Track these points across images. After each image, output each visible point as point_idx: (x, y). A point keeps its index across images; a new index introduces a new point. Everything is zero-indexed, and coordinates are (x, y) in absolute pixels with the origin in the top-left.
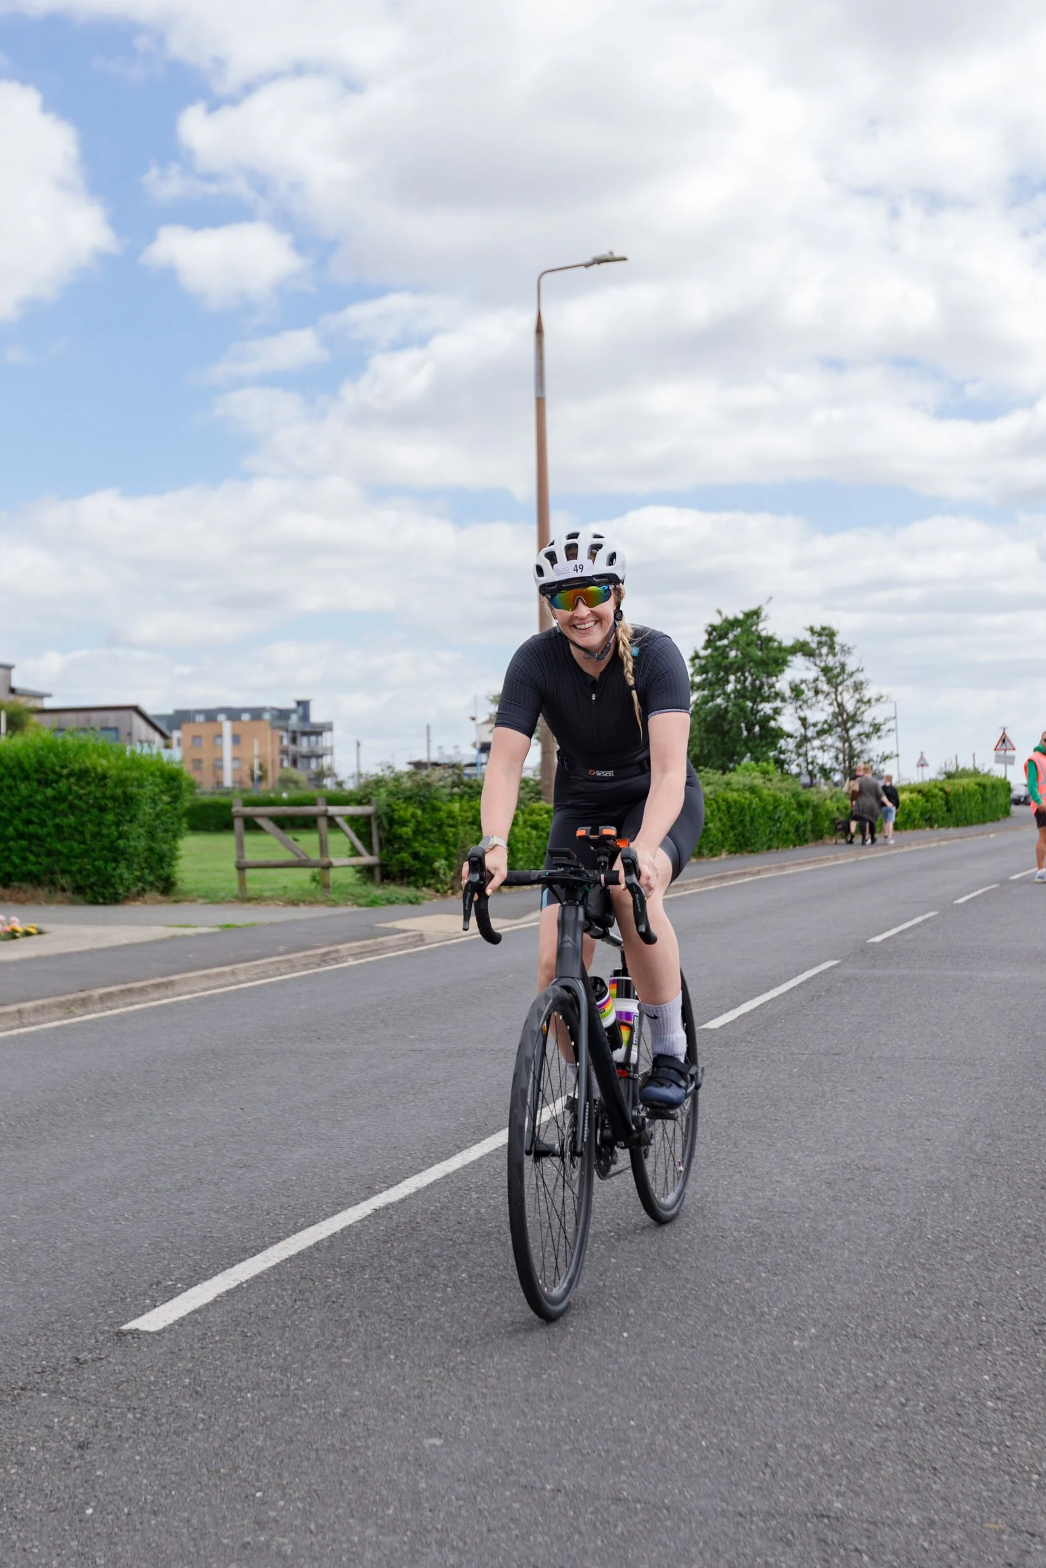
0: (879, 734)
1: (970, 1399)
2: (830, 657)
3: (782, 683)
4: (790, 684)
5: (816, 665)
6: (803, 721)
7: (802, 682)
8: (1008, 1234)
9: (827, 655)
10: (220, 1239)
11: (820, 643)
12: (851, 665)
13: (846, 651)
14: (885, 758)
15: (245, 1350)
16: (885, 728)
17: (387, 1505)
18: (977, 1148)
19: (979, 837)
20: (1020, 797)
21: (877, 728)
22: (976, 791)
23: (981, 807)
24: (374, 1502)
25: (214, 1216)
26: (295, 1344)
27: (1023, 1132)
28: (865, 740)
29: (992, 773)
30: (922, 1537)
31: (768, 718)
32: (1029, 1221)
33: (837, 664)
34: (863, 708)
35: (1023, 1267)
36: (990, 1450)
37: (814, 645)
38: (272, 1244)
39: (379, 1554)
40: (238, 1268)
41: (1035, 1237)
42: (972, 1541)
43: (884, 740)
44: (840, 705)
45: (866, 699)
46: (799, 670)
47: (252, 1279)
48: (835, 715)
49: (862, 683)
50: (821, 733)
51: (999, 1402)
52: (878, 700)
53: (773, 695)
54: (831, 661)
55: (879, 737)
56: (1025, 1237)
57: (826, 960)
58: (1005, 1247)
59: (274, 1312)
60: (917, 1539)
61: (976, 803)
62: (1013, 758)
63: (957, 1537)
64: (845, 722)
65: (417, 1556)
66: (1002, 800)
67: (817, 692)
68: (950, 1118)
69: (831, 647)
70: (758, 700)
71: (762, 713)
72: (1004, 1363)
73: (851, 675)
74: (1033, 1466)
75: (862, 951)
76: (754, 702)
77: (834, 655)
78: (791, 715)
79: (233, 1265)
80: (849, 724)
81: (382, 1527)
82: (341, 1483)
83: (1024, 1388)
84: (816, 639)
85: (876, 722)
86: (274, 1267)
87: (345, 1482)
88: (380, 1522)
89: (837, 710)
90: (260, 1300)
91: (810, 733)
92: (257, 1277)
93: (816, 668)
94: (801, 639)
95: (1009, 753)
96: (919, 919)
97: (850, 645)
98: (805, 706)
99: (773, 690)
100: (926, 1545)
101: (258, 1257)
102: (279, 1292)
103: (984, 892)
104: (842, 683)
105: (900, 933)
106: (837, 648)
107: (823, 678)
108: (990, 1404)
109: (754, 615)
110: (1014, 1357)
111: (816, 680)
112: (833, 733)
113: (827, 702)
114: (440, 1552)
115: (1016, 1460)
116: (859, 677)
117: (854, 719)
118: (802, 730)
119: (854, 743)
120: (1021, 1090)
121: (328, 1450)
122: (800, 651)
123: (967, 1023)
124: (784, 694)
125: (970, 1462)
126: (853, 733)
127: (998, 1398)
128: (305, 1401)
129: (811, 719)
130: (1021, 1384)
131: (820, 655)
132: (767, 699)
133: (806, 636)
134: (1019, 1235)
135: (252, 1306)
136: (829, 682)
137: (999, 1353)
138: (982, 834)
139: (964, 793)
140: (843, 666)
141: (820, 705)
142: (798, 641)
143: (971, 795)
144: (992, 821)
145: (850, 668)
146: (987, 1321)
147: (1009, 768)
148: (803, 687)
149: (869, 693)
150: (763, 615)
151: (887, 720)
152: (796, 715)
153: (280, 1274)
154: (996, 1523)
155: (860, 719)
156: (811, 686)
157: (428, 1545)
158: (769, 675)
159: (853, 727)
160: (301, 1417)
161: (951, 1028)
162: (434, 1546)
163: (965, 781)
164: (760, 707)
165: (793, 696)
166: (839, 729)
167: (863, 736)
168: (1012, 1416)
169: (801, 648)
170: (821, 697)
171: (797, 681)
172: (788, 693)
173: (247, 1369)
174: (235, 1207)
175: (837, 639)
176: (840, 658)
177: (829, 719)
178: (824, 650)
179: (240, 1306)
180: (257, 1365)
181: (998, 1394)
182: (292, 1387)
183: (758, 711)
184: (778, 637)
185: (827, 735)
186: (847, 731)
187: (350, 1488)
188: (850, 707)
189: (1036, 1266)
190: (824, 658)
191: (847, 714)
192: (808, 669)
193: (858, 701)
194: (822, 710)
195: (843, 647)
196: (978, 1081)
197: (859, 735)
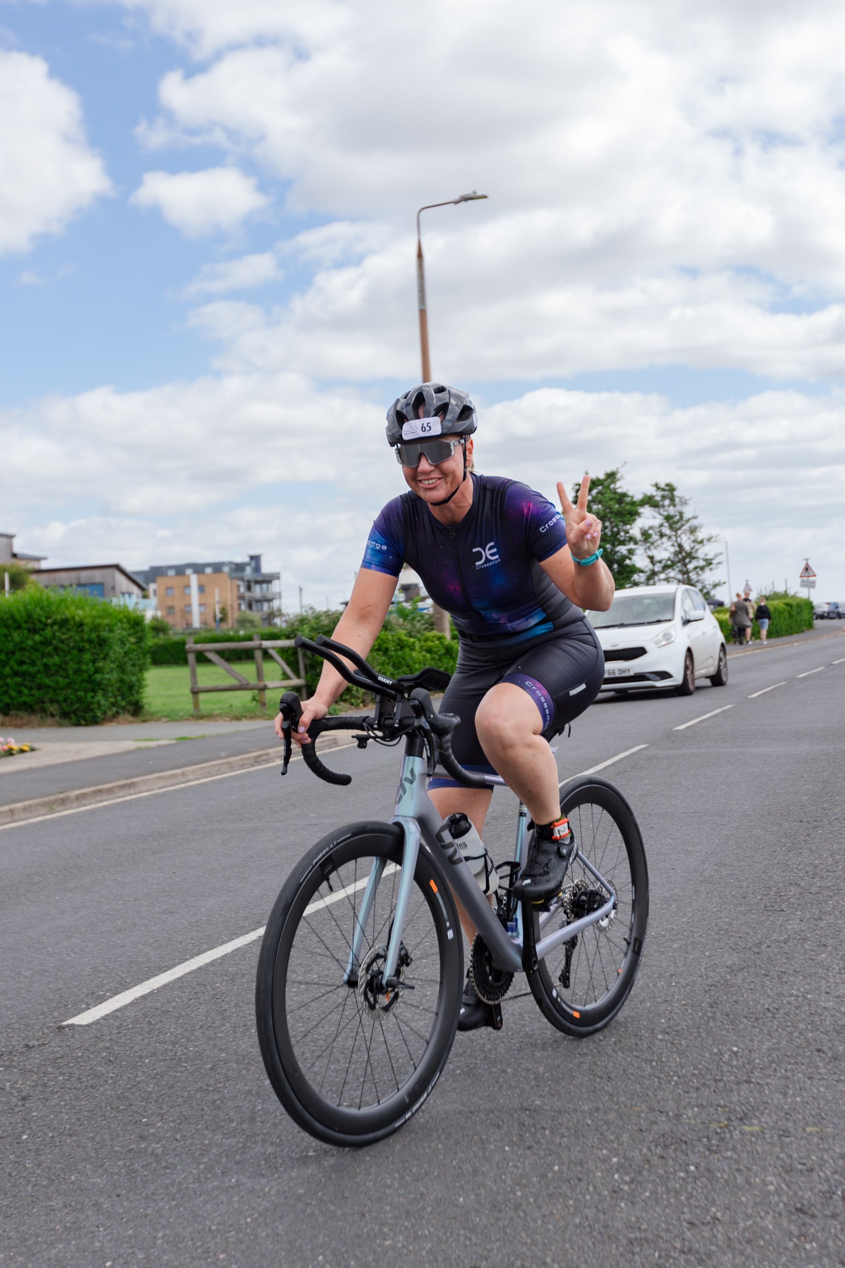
0: (711, 567)
1: (647, 1035)
2: (671, 508)
3: (635, 530)
4: (641, 529)
5: (660, 514)
6: (651, 558)
7: (651, 528)
8: (709, 929)
9: (669, 506)
10: (143, 962)
11: (663, 497)
12: (688, 513)
13: (684, 502)
14: (715, 586)
15: (149, 1033)
16: (715, 562)
17: (232, 1121)
18: (706, 874)
19: (786, 646)
20: (824, 612)
21: (709, 563)
22: (784, 609)
23: (788, 622)
24: (224, 1120)
25: (141, 947)
26: (185, 1027)
27: (743, 861)
28: (700, 572)
29: (798, 595)
30: (588, 1118)
31: (624, 558)
32: (726, 920)
33: (677, 513)
34: (697, 546)
35: (712, 950)
36: (651, 1064)
37: (658, 498)
38: (180, 963)
39: (221, 1150)
40: (152, 980)
41: (727, 930)
42: (621, 1118)
43: (714, 572)
44: (680, 546)
45: (699, 539)
46: (648, 518)
47: (161, 987)
48: (676, 554)
49: (696, 528)
50: (666, 567)
51: (666, 1035)
52: (709, 540)
53: (627, 539)
54: (672, 511)
55: (711, 569)
56: (720, 930)
57: (639, 744)
58: (703, 938)
59: (174, 1007)
60: (585, 1119)
61: (785, 619)
62: (814, 582)
63: (612, 1116)
64: (684, 559)
65: (247, 1150)
66: (806, 615)
67: (662, 535)
68: (694, 853)
69: (672, 499)
70: (616, 544)
71: (619, 554)
72: (677, 1011)
73: (688, 520)
74: (676, 1072)
75: (668, 736)
76: (613, 545)
77: (675, 506)
78: (642, 554)
79: (149, 979)
80: (687, 560)
81: (226, 1134)
82: (203, 1110)
83: (687, 1026)
84: (660, 493)
85: (708, 557)
86: (178, 979)
87: (206, 1109)
88: (225, 1131)
89: (677, 549)
90: (165, 1001)
91: (657, 568)
92: (166, 985)
93: (660, 517)
94: (649, 494)
95: (811, 579)
96: (718, 711)
97: (687, 497)
98: (652, 547)
99: (627, 535)
100: (589, 1122)
101: (169, 972)
102: (180, 994)
103: (774, 689)
104: (679, 529)
105: (700, 722)
106: (677, 500)
107: (666, 524)
108: (660, 1037)
109: (612, 476)
110: (686, 1007)
111: (661, 525)
112: (675, 567)
113: (670, 543)
114: (263, 1146)
115: (666, 1069)
116: (694, 522)
117: (691, 556)
118: (651, 566)
119: (691, 574)
120: (751, 831)
121: (197, 1091)
122: (647, 503)
123: (728, 786)
124: (635, 538)
125: (635, 1072)
126: (691, 566)
127: (667, 1033)
128: (186, 1062)
129: (657, 558)
130: (685, 1023)
131: (663, 506)
132: (623, 543)
133: (652, 491)
134: (716, 929)
135: (159, 1005)
136: (671, 527)
137: (677, 1005)
138: (788, 643)
139: (775, 611)
140: (681, 514)
141: (664, 546)
142: (646, 495)
143: (781, 613)
144: (797, 632)
145: (687, 516)
146: (675, 986)
147: (812, 590)
148: (651, 532)
149: (701, 535)
150: (618, 476)
151: (716, 556)
152: (645, 554)
153: (182, 983)
154: (640, 1106)
155: (695, 555)
156: (657, 530)
157: (256, 1143)
158: (625, 523)
159: (690, 562)
160: (182, 1072)
161: (715, 790)
162: (260, 1144)
163: (776, 602)
164: (618, 549)
165: (642, 539)
166: (679, 565)
167: (698, 570)
168: (672, 1043)
169: (649, 501)
170: (665, 539)
171: (646, 528)
172: (639, 536)
173: (149, 1044)
174: (157, 941)
175: (676, 493)
176: (679, 508)
177: (672, 557)
178: (667, 502)
179: (150, 1005)
180: (156, 1042)
181: (668, 1030)
182: (178, 1054)
183: (616, 552)
184: (630, 493)
185: (669, 570)
186: (685, 565)
187: (208, 1112)
188: (687, 547)
189: (721, 949)
190: (666, 508)
191: (686, 552)
192: (655, 518)
193: (694, 541)
194: (666, 550)
195: (681, 498)
196: (723, 827)
197: (696, 568)
